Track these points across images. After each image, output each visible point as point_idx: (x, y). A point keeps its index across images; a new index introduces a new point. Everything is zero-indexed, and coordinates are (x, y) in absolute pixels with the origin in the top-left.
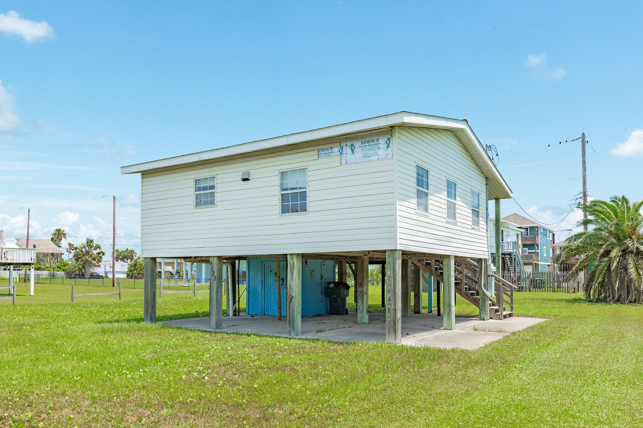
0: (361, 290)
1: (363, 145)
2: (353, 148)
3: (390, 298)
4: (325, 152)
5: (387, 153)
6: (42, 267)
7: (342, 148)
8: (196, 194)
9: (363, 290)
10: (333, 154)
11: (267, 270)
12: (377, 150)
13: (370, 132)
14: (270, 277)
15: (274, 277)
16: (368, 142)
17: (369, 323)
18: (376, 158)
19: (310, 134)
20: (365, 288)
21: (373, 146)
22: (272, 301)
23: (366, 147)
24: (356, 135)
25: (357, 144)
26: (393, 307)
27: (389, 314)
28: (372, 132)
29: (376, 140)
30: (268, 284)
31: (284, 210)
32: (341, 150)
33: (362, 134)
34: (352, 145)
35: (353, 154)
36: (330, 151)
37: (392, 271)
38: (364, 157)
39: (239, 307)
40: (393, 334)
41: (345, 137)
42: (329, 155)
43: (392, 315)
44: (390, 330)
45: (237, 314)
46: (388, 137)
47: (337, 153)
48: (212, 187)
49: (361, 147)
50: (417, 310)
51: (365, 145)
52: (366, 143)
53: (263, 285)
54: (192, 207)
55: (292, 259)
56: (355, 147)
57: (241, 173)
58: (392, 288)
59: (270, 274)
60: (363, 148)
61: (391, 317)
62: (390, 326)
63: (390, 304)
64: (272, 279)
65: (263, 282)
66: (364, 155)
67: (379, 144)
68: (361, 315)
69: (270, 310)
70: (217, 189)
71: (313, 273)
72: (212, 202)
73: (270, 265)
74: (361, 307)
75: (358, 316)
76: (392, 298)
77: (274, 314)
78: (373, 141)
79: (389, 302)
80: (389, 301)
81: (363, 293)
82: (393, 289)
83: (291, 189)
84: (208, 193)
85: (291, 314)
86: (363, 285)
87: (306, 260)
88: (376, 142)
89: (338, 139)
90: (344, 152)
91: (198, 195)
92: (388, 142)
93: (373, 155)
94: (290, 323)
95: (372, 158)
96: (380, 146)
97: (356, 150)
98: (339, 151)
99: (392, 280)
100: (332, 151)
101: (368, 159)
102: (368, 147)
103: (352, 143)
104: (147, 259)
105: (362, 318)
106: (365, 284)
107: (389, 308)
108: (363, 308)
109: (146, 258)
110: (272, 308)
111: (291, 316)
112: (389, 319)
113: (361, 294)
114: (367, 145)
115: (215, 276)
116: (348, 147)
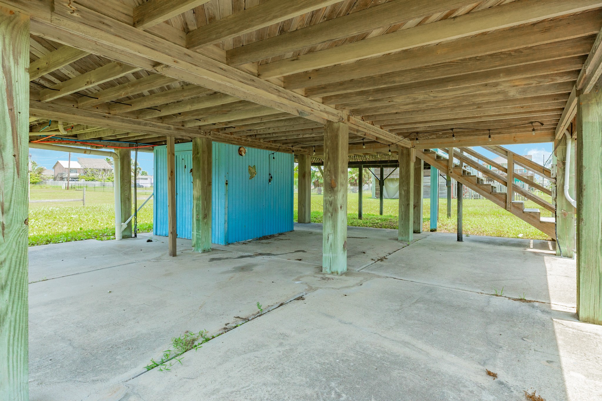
0: (331, 199)
6: (96, 179)
9: (335, 200)
11: (181, 166)
14: (184, 177)
15: (189, 176)
17: (348, 273)
20: (340, 195)
22: (187, 216)
30: (181, 188)
39: (136, 225)
45: (133, 236)
59: (184, 172)
64: (186, 180)
68: (331, 254)
69: (184, 230)
71: (253, 171)
73: (183, 158)
74: (331, 237)
75: (324, 255)
77: (189, 235)
81: (336, 205)
86: (336, 189)
87: (240, 148)
105: (332, 261)
106: (339, 186)
108: (335, 239)
110: (187, 227)
113: (331, 209)
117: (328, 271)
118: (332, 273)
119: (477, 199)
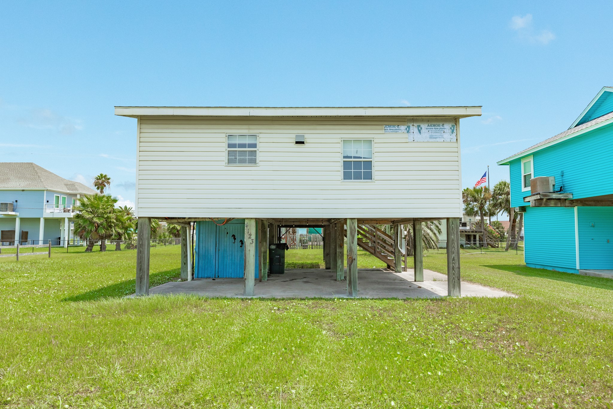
1: (430, 128)
2: (420, 129)
3: (454, 258)
4: (391, 128)
5: (451, 137)
7: (409, 127)
8: (229, 151)
10: (400, 131)
11: (223, 232)
12: (443, 133)
13: (436, 118)
14: (226, 239)
15: (231, 239)
16: (434, 126)
18: (442, 140)
19: (390, 110)
21: (439, 129)
22: (228, 263)
23: (433, 130)
24: (423, 118)
25: (424, 126)
26: (457, 265)
27: (454, 271)
28: (438, 118)
29: (441, 125)
30: (223, 246)
31: (347, 176)
32: (408, 129)
33: (428, 118)
34: (419, 126)
35: (420, 134)
36: (397, 128)
37: (455, 235)
38: (431, 137)
40: (458, 288)
41: (412, 118)
42: (396, 131)
43: (456, 272)
44: (454, 285)
46: (453, 124)
47: (403, 131)
48: (255, 146)
49: (428, 129)
50: (328, 266)
51: (431, 128)
52: (432, 126)
53: (218, 247)
54: (224, 163)
55: (353, 223)
56: (421, 128)
57: (294, 136)
58: (456, 249)
60: (430, 130)
61: (456, 274)
62: (454, 282)
63: (454, 263)
64: (228, 242)
65: (217, 245)
66: (430, 136)
67: (444, 129)
69: (225, 272)
70: (260, 147)
72: (253, 161)
74: (341, 266)
76: (456, 258)
77: (230, 276)
78: (439, 125)
79: (453, 262)
80: (453, 260)
82: (457, 251)
83: (355, 157)
84: (246, 151)
85: (352, 276)
88: (441, 127)
89: (405, 119)
90: (411, 130)
91: (230, 152)
92: (452, 128)
93: (439, 138)
94: (351, 285)
95: (438, 140)
96: (445, 130)
97: (423, 131)
98: (406, 129)
99: (456, 243)
100: (398, 128)
101: (434, 140)
102: (434, 129)
103: (419, 124)
104: (142, 219)
107: (453, 267)
109: (141, 217)
110: (227, 270)
111: (352, 278)
112: (454, 276)
113: (340, 255)
114: (433, 128)
115: (252, 239)
116: (414, 127)
117: (339, 280)
118: (341, 280)
119: (305, 248)
